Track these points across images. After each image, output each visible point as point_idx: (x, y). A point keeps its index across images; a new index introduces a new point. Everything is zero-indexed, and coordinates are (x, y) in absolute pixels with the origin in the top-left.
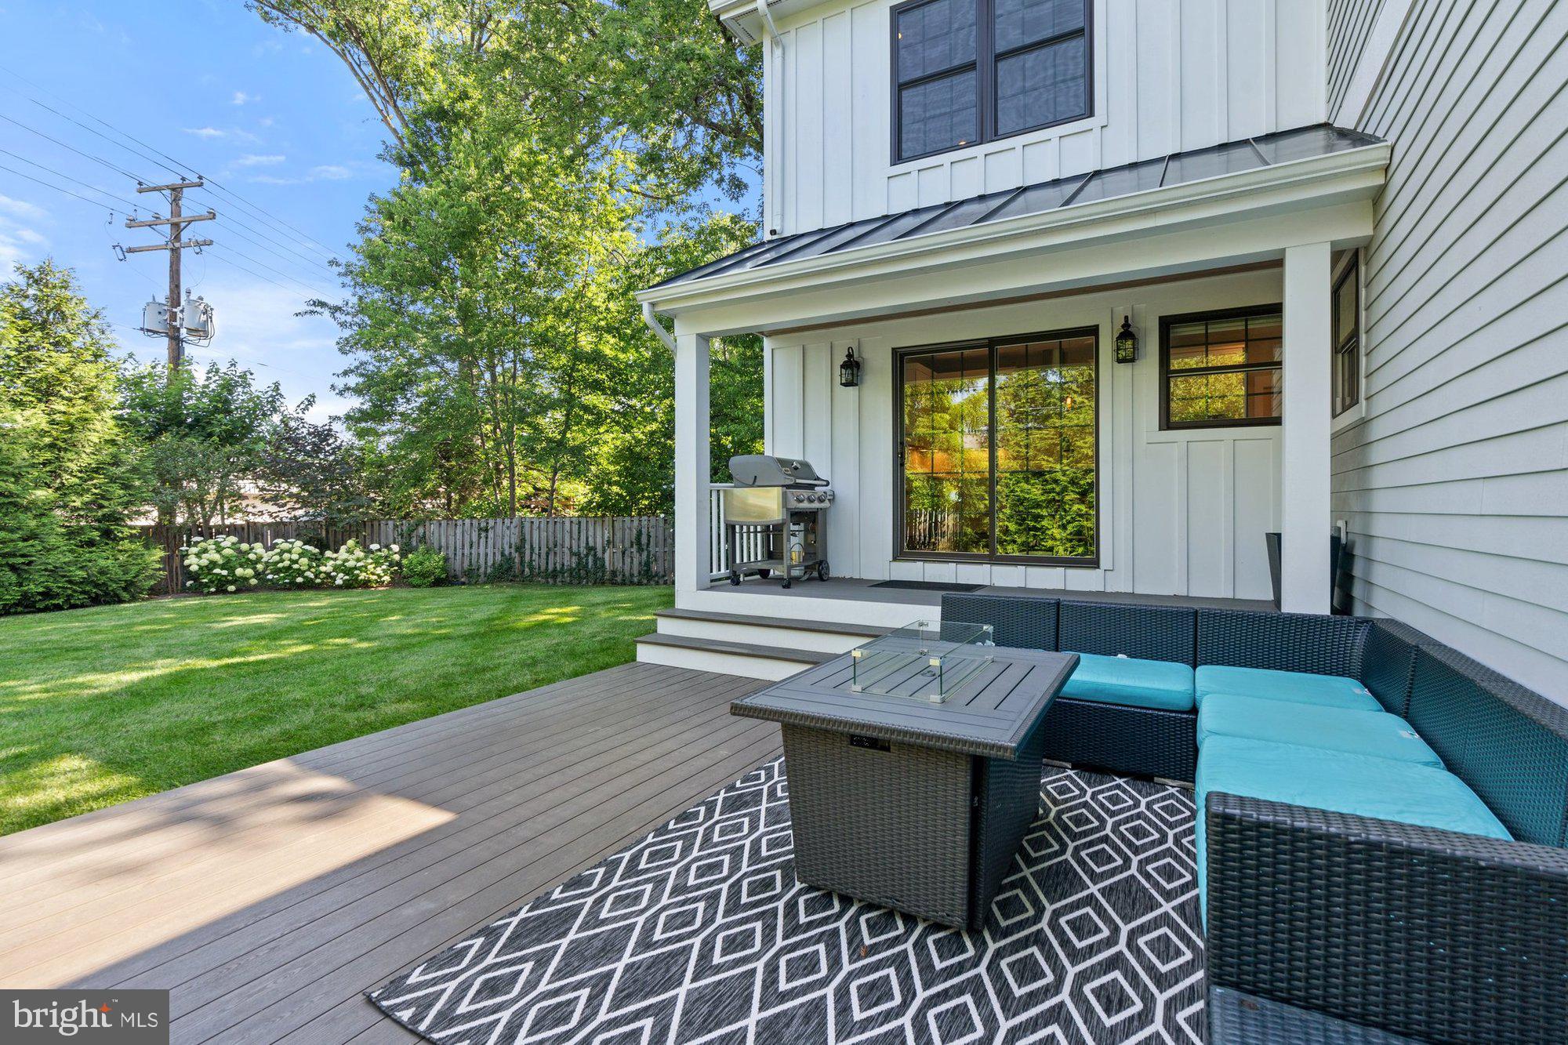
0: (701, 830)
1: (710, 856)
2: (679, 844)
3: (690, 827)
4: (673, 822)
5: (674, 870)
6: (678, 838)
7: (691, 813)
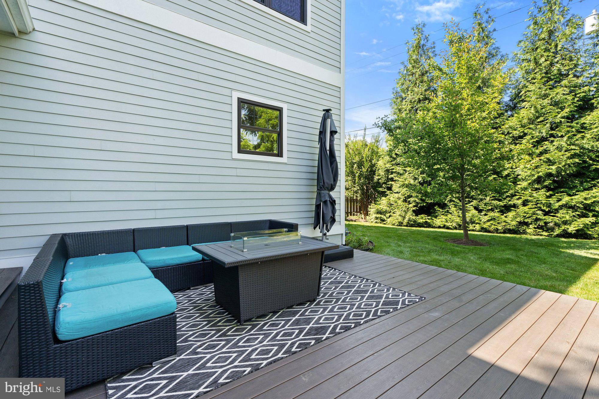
0: (341, 321)
1: (341, 312)
2: (351, 317)
3: (345, 323)
4: (352, 327)
5: (354, 310)
6: (351, 320)
7: (343, 329)
